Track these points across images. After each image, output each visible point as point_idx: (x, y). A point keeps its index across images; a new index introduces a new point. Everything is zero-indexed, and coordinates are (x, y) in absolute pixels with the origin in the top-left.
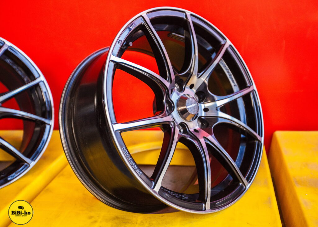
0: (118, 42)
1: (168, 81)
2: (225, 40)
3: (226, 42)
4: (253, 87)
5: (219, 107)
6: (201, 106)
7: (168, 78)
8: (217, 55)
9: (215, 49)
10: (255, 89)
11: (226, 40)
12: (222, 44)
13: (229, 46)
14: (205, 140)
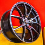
1: (22, 17)
4: (38, 15)
14: (30, 28)
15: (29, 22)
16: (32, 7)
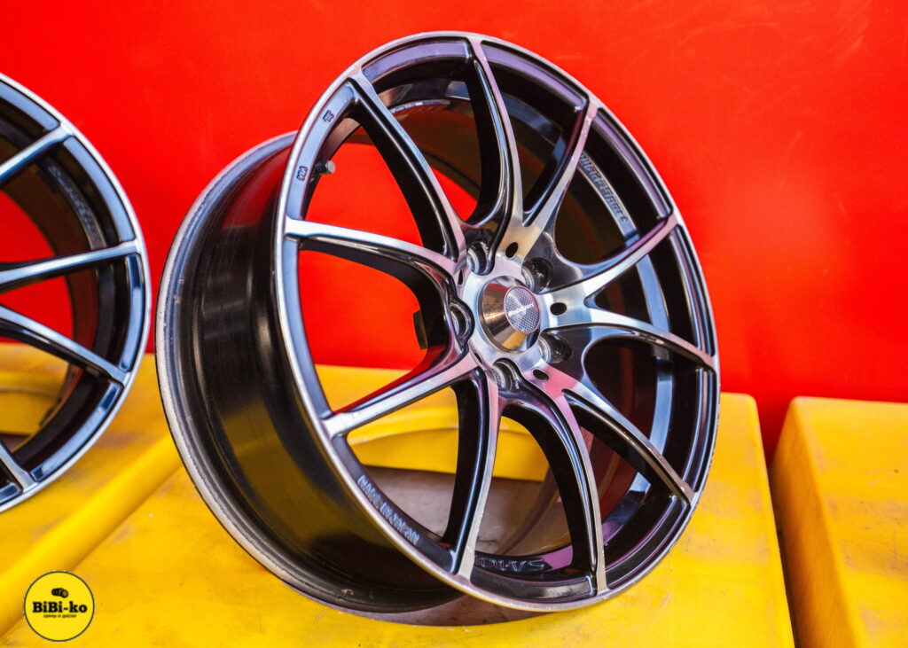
0: (296, 175)
1: (448, 255)
2: (584, 100)
3: (588, 102)
4: (675, 219)
5: (593, 297)
6: (543, 300)
7: (445, 247)
8: (569, 149)
9: (561, 129)
10: (681, 222)
11: (586, 96)
12: (578, 112)
13: (598, 114)
14: (568, 399)
15: (553, 321)
16: (596, 103)
